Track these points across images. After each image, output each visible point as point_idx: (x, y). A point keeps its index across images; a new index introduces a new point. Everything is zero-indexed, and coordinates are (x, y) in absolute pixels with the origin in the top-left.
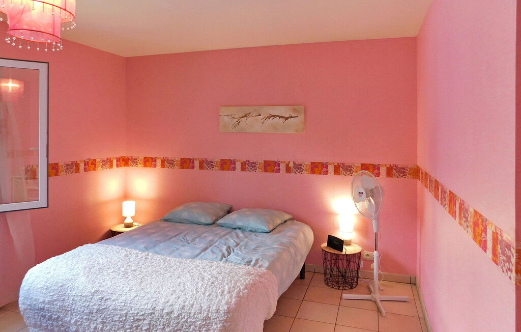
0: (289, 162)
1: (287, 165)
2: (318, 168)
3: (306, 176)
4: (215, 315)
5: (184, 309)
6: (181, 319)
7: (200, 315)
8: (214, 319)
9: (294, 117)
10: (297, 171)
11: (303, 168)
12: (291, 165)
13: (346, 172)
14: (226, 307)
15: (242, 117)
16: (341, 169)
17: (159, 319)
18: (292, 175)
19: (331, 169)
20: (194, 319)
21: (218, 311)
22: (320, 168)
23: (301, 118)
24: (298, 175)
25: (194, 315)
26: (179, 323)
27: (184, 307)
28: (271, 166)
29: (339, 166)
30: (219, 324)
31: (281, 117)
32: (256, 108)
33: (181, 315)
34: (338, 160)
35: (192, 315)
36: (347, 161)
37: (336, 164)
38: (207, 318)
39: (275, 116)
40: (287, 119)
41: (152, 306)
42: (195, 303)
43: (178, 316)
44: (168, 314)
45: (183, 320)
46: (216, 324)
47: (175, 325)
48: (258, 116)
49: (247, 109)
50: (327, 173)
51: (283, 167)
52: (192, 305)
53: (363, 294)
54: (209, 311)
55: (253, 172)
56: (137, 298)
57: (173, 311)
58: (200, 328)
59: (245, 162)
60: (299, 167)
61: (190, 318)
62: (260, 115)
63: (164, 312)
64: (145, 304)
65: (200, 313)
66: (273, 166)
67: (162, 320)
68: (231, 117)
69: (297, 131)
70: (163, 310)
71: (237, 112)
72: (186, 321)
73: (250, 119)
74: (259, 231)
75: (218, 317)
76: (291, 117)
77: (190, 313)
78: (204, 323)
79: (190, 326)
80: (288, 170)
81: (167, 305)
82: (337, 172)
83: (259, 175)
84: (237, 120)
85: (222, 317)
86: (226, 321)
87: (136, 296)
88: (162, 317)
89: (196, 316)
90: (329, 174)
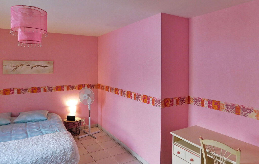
0: (45, 87)
1: (44, 89)
2: (59, 88)
3: (54, 92)
4: (68, 150)
5: (54, 153)
6: (53, 157)
7: (62, 152)
8: (68, 151)
9: (48, 66)
10: (49, 90)
11: (52, 89)
12: (46, 88)
13: (72, 89)
14: (71, 145)
15: (18, 66)
16: (70, 88)
17: (41, 162)
18: (47, 92)
19: (65, 88)
20: (59, 154)
21: (68, 148)
22: (60, 88)
23: (52, 66)
24: (50, 92)
25: (59, 153)
26: (52, 159)
27: (53, 152)
28: (35, 90)
29: (69, 86)
30: (71, 152)
31: (41, 66)
32: (27, 61)
33: (53, 155)
34: (68, 84)
35: (58, 153)
36: (72, 85)
37: (67, 86)
38: (65, 152)
39: (38, 66)
40: (44, 67)
41: (36, 158)
42: (57, 149)
43: (52, 156)
44: (46, 158)
45: (54, 157)
46: (69, 153)
47: (50, 161)
48: (28, 65)
49: (22, 62)
50: (63, 90)
51: (42, 90)
52: (57, 150)
53: (83, 135)
54: (65, 149)
55: (26, 94)
56: (24, 159)
57: (48, 156)
58: (63, 157)
59: (20, 89)
60: (50, 89)
61: (57, 155)
62: (30, 65)
63: (44, 158)
64: (32, 159)
65: (61, 151)
66: (36, 90)
67: (43, 162)
68: (11, 66)
69: (49, 72)
70: (42, 157)
71: (16, 63)
72: (56, 157)
73: (23, 68)
74: (41, 120)
75: (69, 150)
76: (47, 66)
77: (57, 153)
78: (64, 154)
79: (58, 158)
80: (45, 90)
81: (44, 154)
82: (68, 89)
83: (29, 95)
84: (15, 67)
85: (71, 149)
86: (73, 150)
87: (24, 158)
88: (43, 160)
89: (60, 153)
90: (64, 90)
